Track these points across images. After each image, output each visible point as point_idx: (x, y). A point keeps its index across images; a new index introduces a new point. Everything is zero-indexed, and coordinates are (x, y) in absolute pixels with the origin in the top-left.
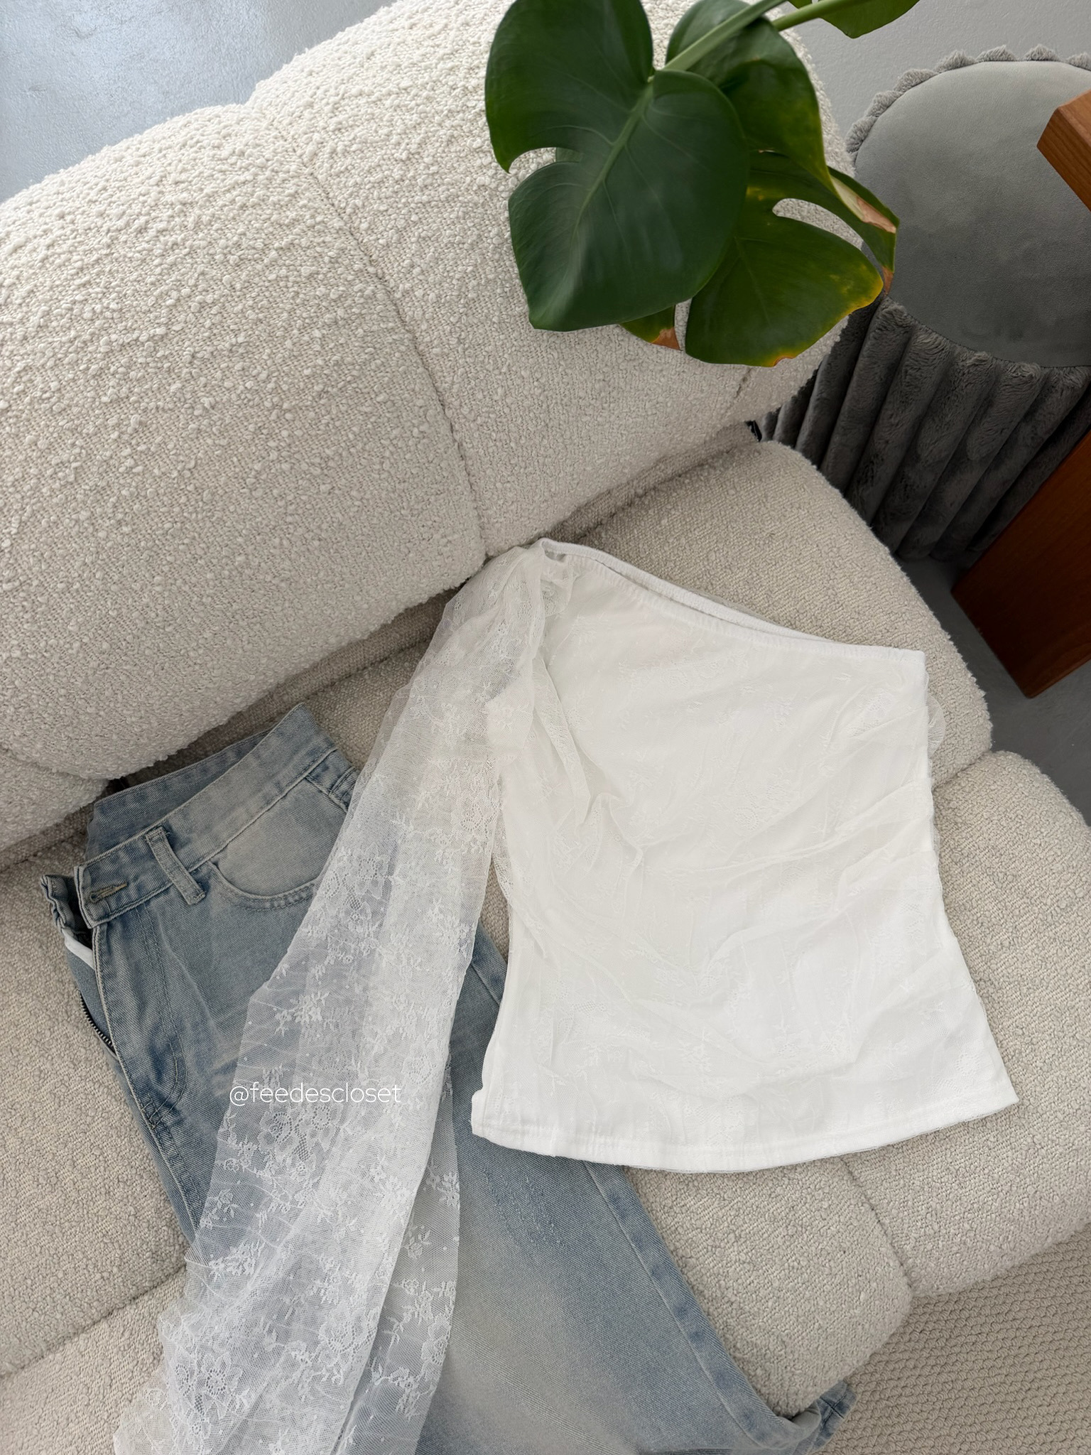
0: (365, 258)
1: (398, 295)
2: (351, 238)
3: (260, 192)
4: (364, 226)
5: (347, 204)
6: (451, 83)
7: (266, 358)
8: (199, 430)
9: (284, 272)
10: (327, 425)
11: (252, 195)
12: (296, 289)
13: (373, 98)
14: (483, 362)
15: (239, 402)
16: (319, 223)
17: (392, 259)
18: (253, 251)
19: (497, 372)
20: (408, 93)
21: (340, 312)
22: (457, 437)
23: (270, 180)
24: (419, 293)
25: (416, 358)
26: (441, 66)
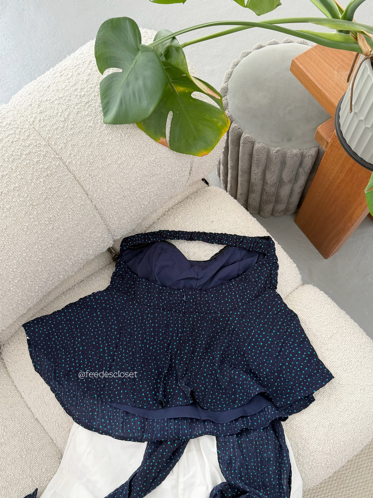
0: (55, 153)
1: (67, 164)
2: (49, 147)
3: (17, 137)
4: (53, 143)
5: (46, 136)
6: (75, 94)
7: (26, 190)
8: (6, 216)
9: (28, 161)
10: (49, 208)
11: (15, 138)
12: (33, 167)
13: (51, 101)
14: (98, 180)
15: (19, 205)
16: (38, 144)
17: (64, 152)
18: (17, 156)
19: (104, 183)
20: (62, 99)
21: (49, 172)
22: (94, 204)
23: (20, 132)
24: (74, 162)
25: (76, 182)
26: (72, 89)
